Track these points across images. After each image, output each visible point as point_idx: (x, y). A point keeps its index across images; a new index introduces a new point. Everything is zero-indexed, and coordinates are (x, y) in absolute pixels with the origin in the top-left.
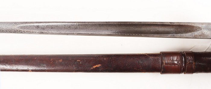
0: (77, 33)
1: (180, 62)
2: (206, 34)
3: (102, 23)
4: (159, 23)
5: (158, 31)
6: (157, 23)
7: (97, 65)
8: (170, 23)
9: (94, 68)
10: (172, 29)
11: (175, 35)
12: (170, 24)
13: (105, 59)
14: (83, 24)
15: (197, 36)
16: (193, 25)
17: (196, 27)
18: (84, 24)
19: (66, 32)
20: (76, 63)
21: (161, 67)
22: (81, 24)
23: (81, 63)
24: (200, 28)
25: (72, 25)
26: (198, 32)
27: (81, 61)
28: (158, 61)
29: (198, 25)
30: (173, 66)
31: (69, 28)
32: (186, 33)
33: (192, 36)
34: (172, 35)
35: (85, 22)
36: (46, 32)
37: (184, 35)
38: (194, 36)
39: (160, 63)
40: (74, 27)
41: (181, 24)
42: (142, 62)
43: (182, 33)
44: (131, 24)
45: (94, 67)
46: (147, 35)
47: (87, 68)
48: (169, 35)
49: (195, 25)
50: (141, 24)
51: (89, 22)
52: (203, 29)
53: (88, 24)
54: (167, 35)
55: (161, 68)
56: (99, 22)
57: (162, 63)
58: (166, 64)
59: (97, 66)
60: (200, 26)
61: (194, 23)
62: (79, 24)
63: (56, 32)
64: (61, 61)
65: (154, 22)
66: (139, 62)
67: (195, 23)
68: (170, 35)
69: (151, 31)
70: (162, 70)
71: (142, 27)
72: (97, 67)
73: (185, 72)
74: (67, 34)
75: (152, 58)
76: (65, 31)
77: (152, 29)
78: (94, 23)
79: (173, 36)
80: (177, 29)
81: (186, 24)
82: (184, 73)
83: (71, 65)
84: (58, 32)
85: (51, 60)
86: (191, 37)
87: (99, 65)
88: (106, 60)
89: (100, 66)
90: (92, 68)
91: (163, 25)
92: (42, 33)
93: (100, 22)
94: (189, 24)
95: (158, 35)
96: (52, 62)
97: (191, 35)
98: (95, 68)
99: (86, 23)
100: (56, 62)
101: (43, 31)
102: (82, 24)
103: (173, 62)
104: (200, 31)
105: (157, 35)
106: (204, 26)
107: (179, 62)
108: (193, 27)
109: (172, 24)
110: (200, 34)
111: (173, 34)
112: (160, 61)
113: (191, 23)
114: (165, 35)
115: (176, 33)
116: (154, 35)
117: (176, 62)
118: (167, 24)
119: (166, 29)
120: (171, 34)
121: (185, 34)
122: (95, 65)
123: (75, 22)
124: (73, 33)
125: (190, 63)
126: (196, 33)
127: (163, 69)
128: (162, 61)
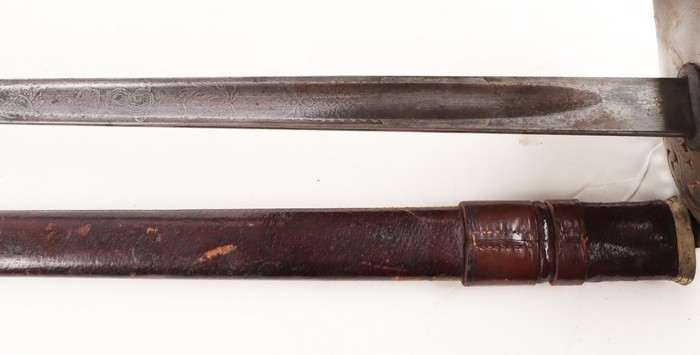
0: (146, 117)
1: (531, 238)
2: (616, 116)
3: (239, 83)
4: (445, 82)
5: (441, 107)
6: (437, 81)
7: (222, 246)
8: (486, 78)
9: (208, 260)
10: (494, 102)
11: (506, 120)
12: (485, 82)
13: (251, 225)
14: (169, 84)
15: (584, 122)
16: (569, 86)
17: (582, 93)
18: (174, 88)
19: (106, 116)
20: (140, 238)
21: (461, 256)
22: (164, 85)
23: (159, 239)
24: (594, 99)
25: (128, 90)
26: (589, 110)
27: (160, 231)
28: (451, 232)
29: (587, 88)
30: (508, 250)
31: (118, 102)
32: (545, 114)
33: (568, 124)
34: (493, 120)
35: (176, 80)
36: (31, 114)
37: (539, 121)
38: (575, 126)
39: (460, 242)
40: (137, 98)
41: (525, 83)
42: (390, 238)
43: (531, 115)
44: (342, 85)
45: (210, 255)
46: (403, 122)
47: (180, 258)
48: (481, 120)
49: (577, 87)
50: (379, 85)
51: (189, 80)
52: (607, 99)
53: (186, 84)
54: (478, 123)
55: (465, 259)
56: (225, 79)
57: (467, 240)
58: (480, 243)
59: (219, 250)
60: (594, 89)
61: (573, 80)
62: (155, 85)
63: (68, 115)
64: (84, 230)
65: (426, 77)
66: (379, 236)
67: (577, 78)
68: (488, 121)
69: (418, 108)
70: (468, 267)
71: (384, 95)
72: (219, 255)
73: (553, 275)
74: (110, 123)
75: (429, 220)
76: (100, 110)
77: (421, 100)
78: (208, 83)
79: (499, 124)
80: (513, 100)
81: (545, 84)
82: (552, 282)
83: (120, 248)
84: (76, 115)
85: (49, 228)
86: (563, 126)
87: (229, 248)
88: (255, 227)
89: (232, 252)
90: (201, 260)
91: (459, 86)
92: (16, 119)
93: (230, 79)
94: (553, 84)
95: (443, 121)
96: (49, 237)
97: (564, 121)
98: (213, 258)
99: (180, 84)
100: (66, 236)
101: (20, 113)
102: (164, 88)
103: (506, 234)
104: (594, 108)
105: (438, 121)
106: (608, 88)
107: (527, 236)
108: (569, 92)
109: (491, 83)
110: (597, 116)
111: (497, 116)
112: (458, 232)
113: (562, 78)
114: (468, 123)
115: (509, 115)
116: (427, 121)
117: (517, 237)
118: (473, 82)
119: (471, 101)
120: (491, 116)
121: (543, 118)
122: (215, 248)
123: (141, 80)
124: (129, 117)
125: (569, 240)
126: (581, 115)
127: (471, 262)
128: (465, 232)
